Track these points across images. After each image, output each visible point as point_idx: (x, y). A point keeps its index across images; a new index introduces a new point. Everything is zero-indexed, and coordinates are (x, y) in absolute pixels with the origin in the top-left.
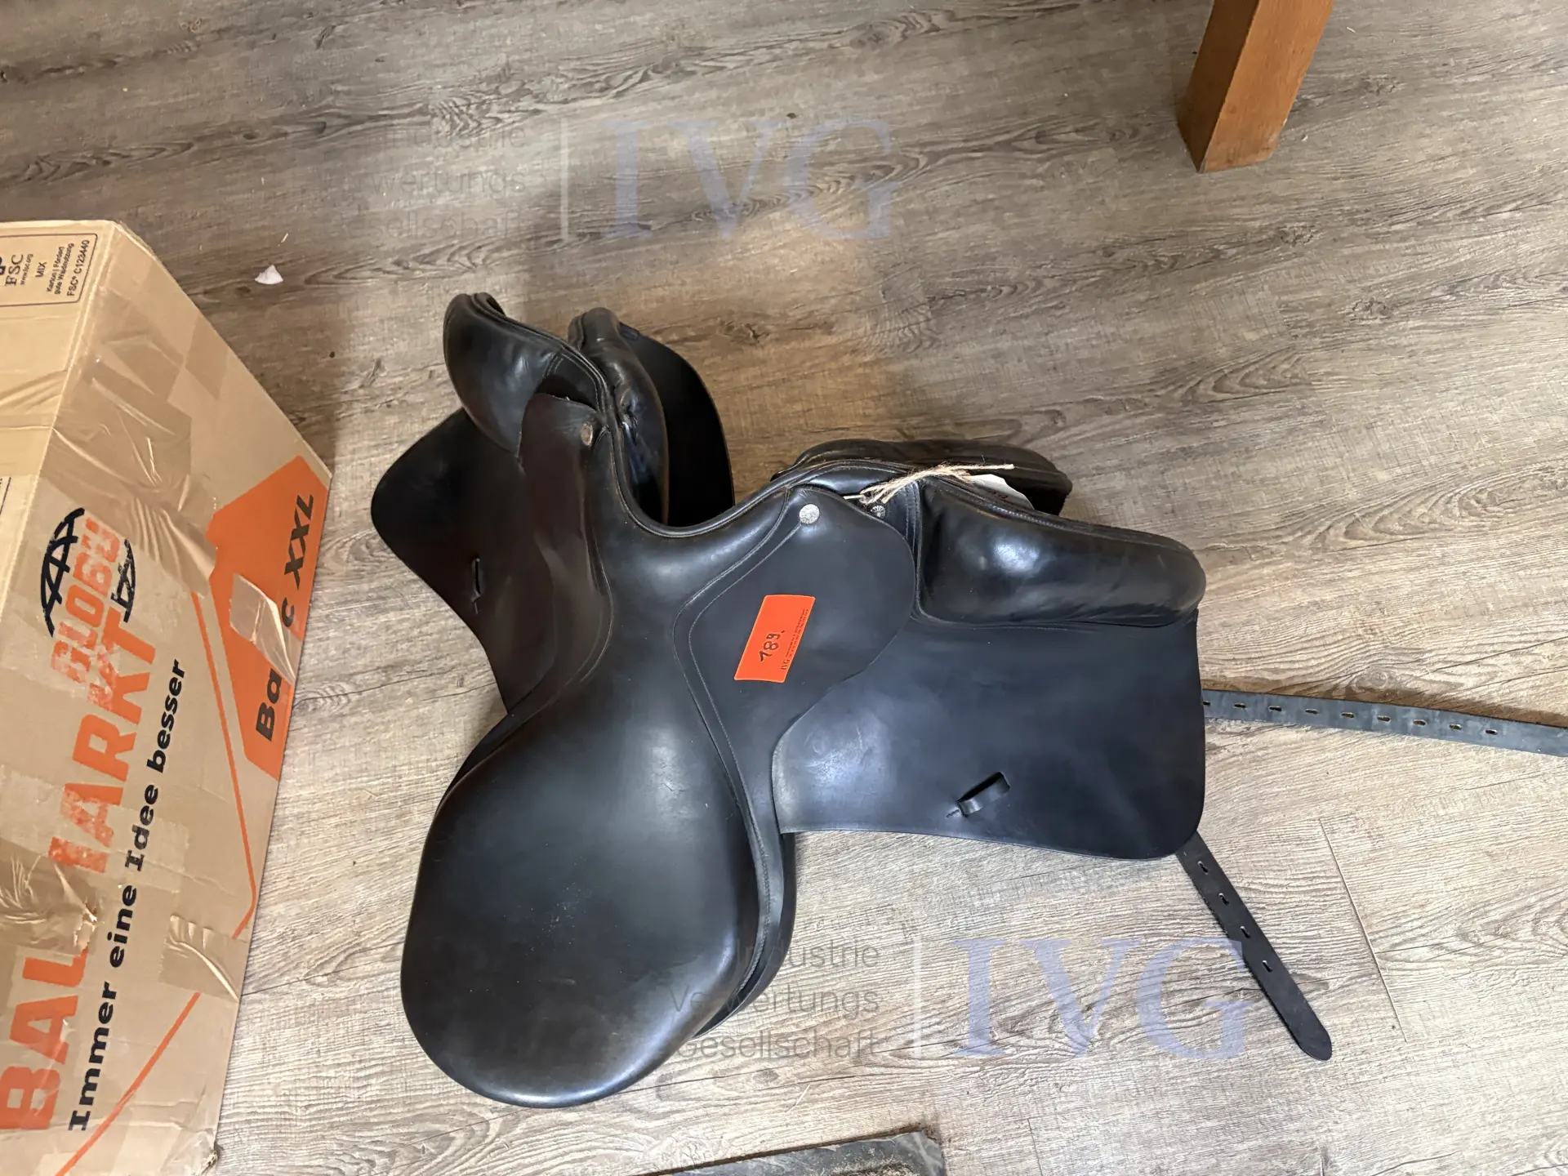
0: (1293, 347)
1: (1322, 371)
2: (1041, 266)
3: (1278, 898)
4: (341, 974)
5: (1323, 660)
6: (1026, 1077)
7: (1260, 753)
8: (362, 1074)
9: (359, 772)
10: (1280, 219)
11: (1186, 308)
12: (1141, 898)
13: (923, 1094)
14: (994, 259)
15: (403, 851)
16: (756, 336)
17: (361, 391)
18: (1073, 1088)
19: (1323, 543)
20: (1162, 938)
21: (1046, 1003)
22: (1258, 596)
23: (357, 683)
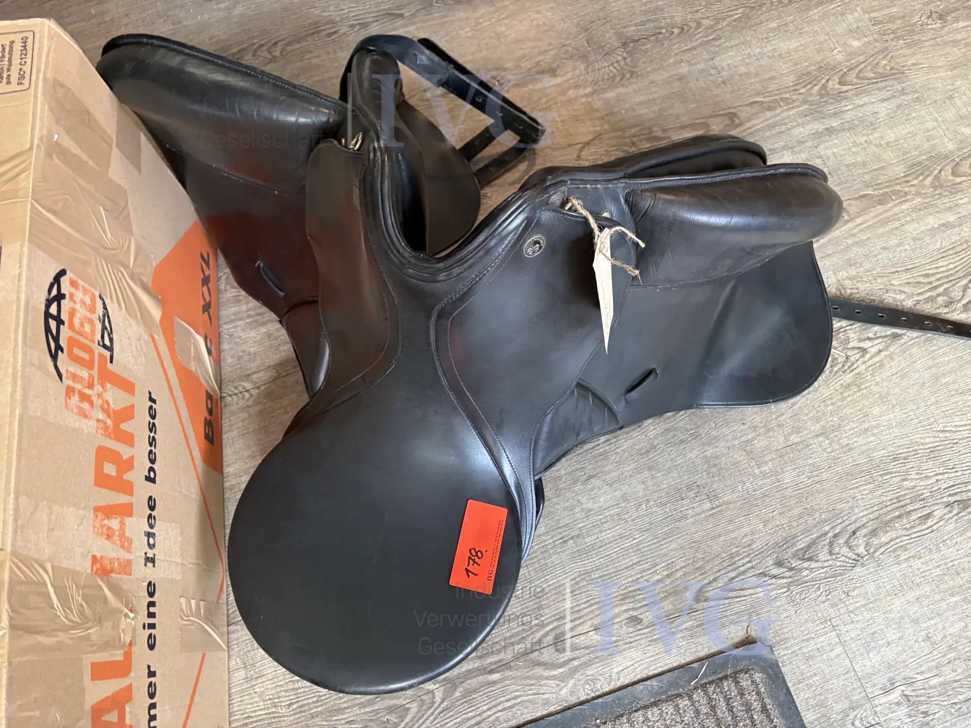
0: (887, 48)
1: (910, 63)
2: (697, 11)
5: (958, 264)
6: (821, 590)
11: (807, 29)
12: (870, 449)
13: (750, 615)
14: (662, 10)
18: (856, 592)
19: (939, 182)
20: (893, 475)
21: (822, 535)
22: (903, 225)
23: (254, 380)
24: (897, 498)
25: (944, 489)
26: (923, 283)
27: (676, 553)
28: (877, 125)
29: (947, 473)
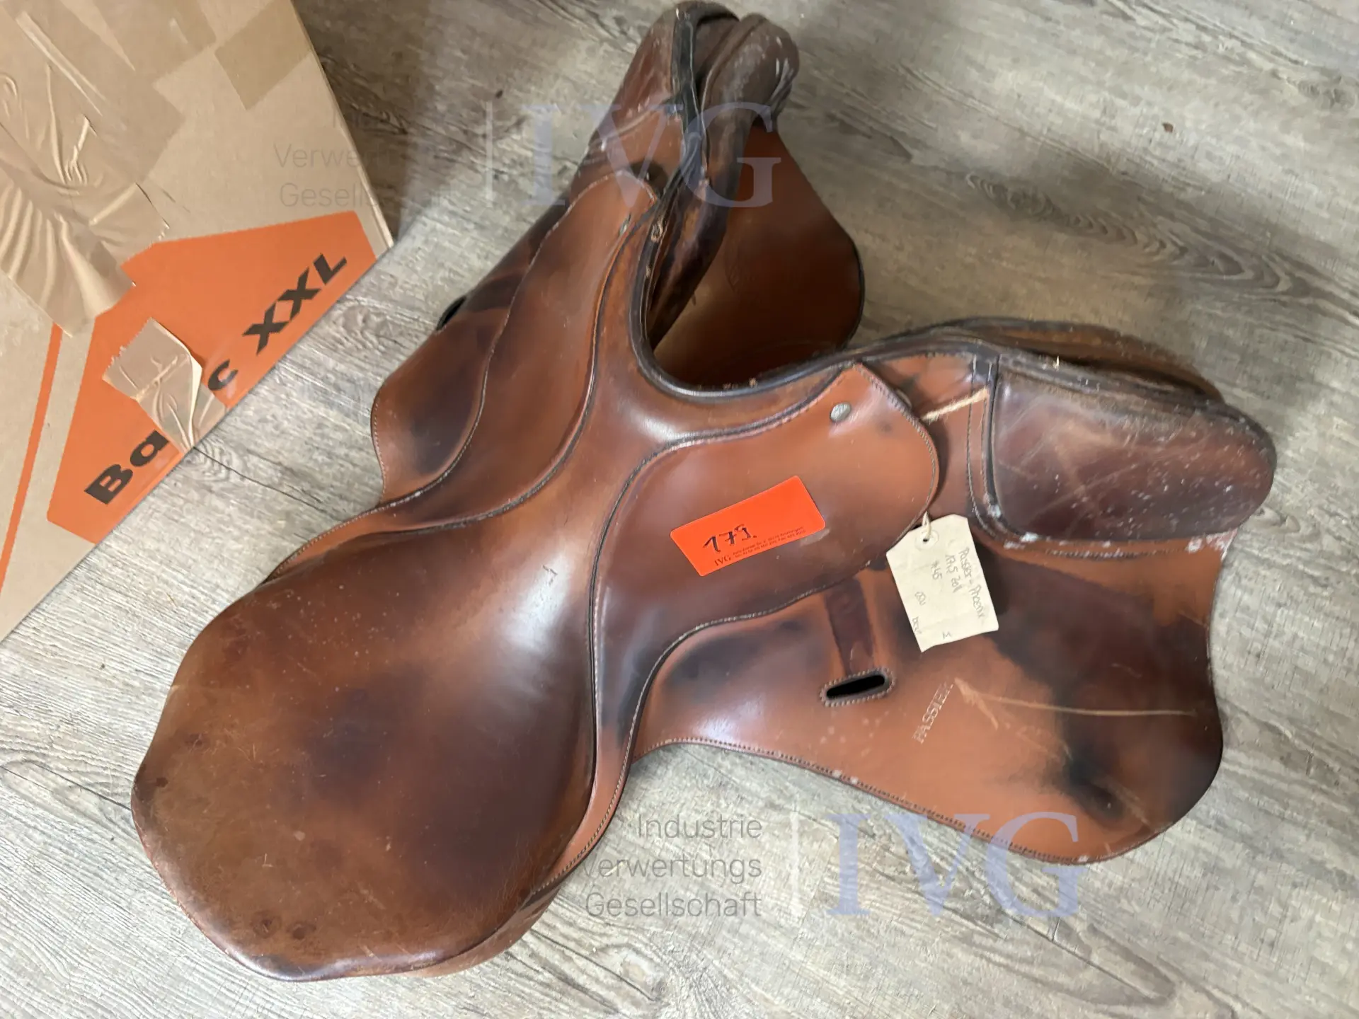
9: (180, 564)
23: (249, 465)
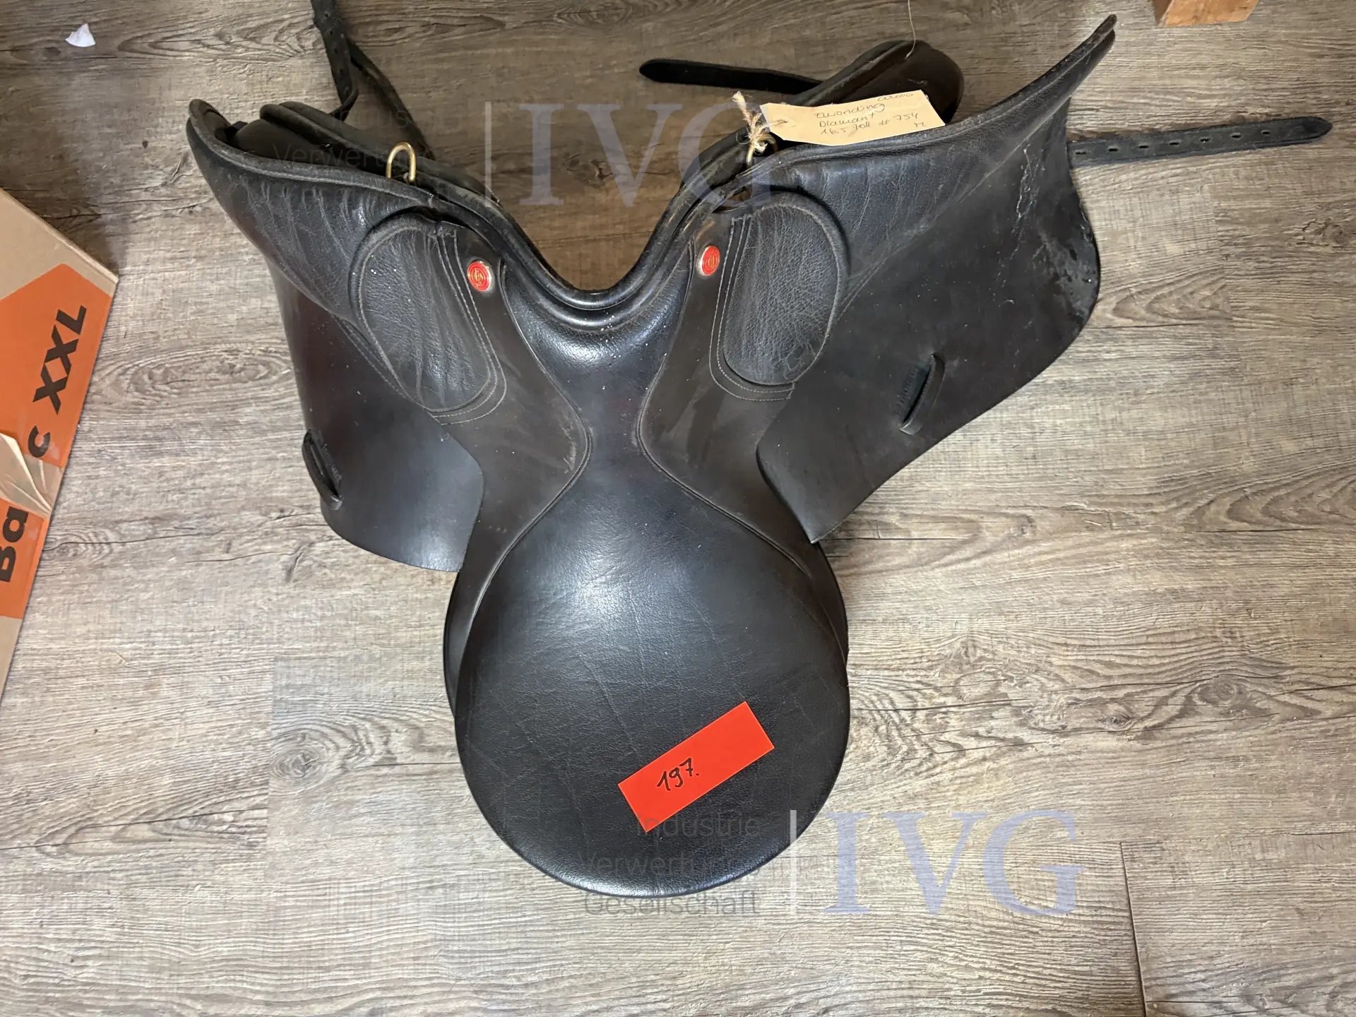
1: (1248, 304)
3: (1055, 925)
4: (71, 847)
5: (1167, 661)
7: (1070, 758)
8: (81, 954)
9: (112, 632)
10: (1243, 99)
11: (1103, 204)
12: (904, 900)
15: (146, 725)
16: (601, 176)
17: (163, 190)
19: (1200, 519)
20: (919, 948)
21: (781, 998)
22: (1109, 574)
23: (123, 532)
24: (910, 982)
25: (986, 994)
26: (1098, 675)
27: (571, 955)
28: (1145, 397)
29: (1000, 971)
